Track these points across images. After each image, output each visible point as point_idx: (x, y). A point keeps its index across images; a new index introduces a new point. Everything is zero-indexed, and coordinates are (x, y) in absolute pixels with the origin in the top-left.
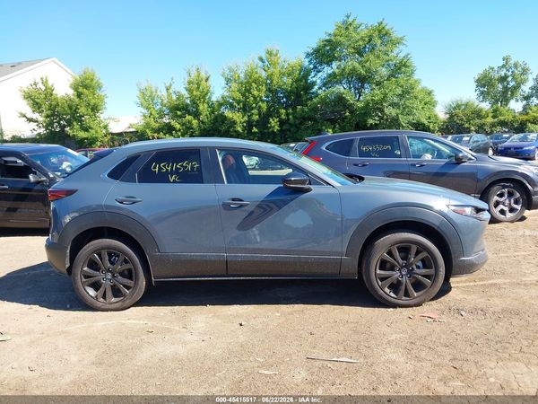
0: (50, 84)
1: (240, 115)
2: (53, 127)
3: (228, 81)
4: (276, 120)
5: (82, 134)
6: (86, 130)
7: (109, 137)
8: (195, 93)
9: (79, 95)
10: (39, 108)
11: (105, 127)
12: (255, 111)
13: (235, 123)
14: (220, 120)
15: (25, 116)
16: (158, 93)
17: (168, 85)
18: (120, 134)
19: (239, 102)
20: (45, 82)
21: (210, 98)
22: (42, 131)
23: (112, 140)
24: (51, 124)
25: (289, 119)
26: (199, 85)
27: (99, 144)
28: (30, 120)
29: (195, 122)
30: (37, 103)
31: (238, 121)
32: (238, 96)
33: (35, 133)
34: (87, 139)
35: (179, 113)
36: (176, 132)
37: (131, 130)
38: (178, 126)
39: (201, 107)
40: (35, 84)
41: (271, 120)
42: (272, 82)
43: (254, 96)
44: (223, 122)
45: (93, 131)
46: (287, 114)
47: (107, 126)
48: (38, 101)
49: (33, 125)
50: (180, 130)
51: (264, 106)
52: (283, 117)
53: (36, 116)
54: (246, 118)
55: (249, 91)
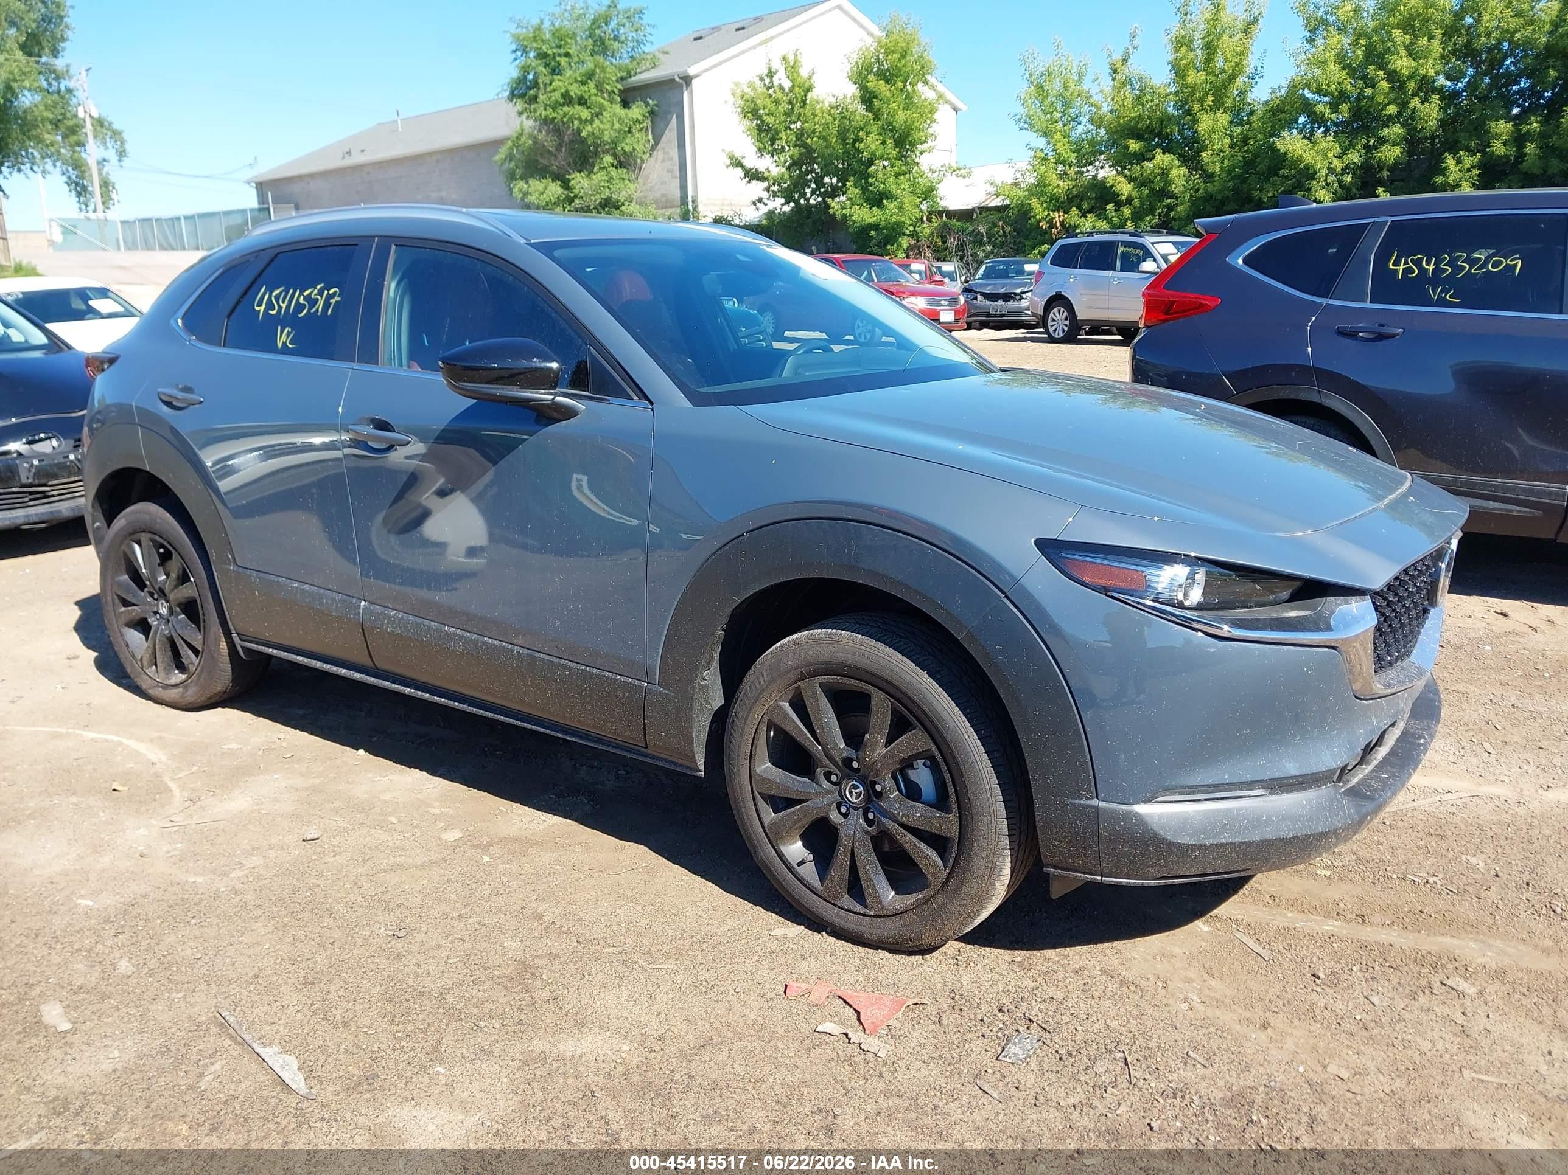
0: (804, 72)
1: (1328, 143)
2: (803, 195)
3: (1315, 27)
4: (1468, 161)
5: (864, 215)
6: (877, 200)
7: (936, 222)
8: (1192, 77)
9: (868, 99)
10: (773, 141)
11: (928, 193)
12: (1395, 131)
13: (1310, 174)
14: (1263, 166)
15: (739, 164)
16: (1087, 85)
17: (1117, 57)
18: (966, 215)
19: (1339, 99)
20: (792, 69)
21: (1243, 93)
22: (778, 204)
23: (944, 232)
24: (798, 185)
25: (1521, 156)
26: (1210, 49)
27: (905, 242)
28: (753, 175)
29: (1178, 174)
30: (769, 129)
31: (1321, 166)
32: (1335, 76)
33: (764, 210)
34: (875, 227)
35: (1134, 146)
36: (1119, 205)
37: (997, 202)
38: (1125, 188)
39: (1205, 124)
40: (771, 74)
41: (1450, 162)
42: (1478, 21)
43: (1392, 76)
44: (1273, 171)
45: (891, 206)
46: (1519, 140)
47: (931, 189)
48: (769, 120)
49: (757, 189)
50: (1129, 201)
51: (1430, 112)
52: (1499, 148)
53: (767, 164)
54: (1355, 157)
55: (1376, 56)
